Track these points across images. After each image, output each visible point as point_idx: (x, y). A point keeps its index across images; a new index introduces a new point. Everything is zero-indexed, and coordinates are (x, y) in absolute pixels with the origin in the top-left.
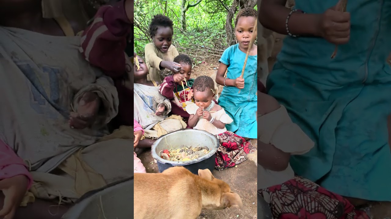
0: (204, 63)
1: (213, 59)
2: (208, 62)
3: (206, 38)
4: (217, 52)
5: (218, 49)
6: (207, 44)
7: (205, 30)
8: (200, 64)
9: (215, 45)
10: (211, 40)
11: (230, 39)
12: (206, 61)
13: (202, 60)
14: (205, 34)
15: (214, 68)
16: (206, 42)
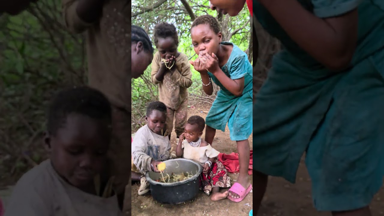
0: (193, 107)
1: (201, 104)
2: (196, 107)
3: (195, 88)
4: (204, 99)
5: (204, 96)
6: (196, 93)
7: (195, 81)
8: (189, 108)
9: (202, 93)
10: (199, 89)
11: (215, 89)
12: (194, 106)
13: (191, 105)
14: (195, 84)
15: (201, 112)
16: (195, 91)
